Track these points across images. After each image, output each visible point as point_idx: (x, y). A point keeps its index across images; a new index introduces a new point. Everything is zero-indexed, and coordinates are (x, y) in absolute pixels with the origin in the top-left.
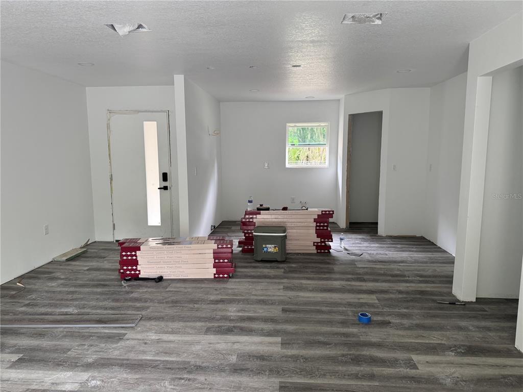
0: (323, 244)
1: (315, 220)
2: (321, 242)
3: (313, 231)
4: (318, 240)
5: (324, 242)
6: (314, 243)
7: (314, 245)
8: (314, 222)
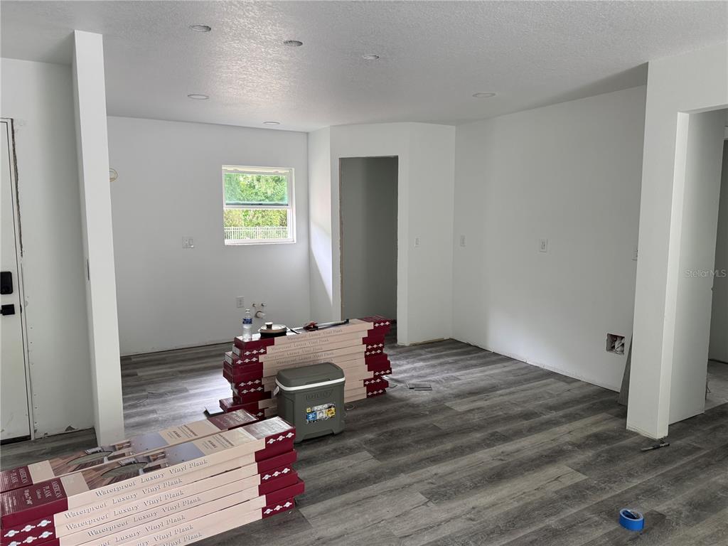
0: (378, 381)
1: (365, 341)
2: (375, 377)
3: (362, 361)
4: (371, 375)
5: (379, 377)
6: (365, 381)
7: (365, 385)
8: (363, 344)
